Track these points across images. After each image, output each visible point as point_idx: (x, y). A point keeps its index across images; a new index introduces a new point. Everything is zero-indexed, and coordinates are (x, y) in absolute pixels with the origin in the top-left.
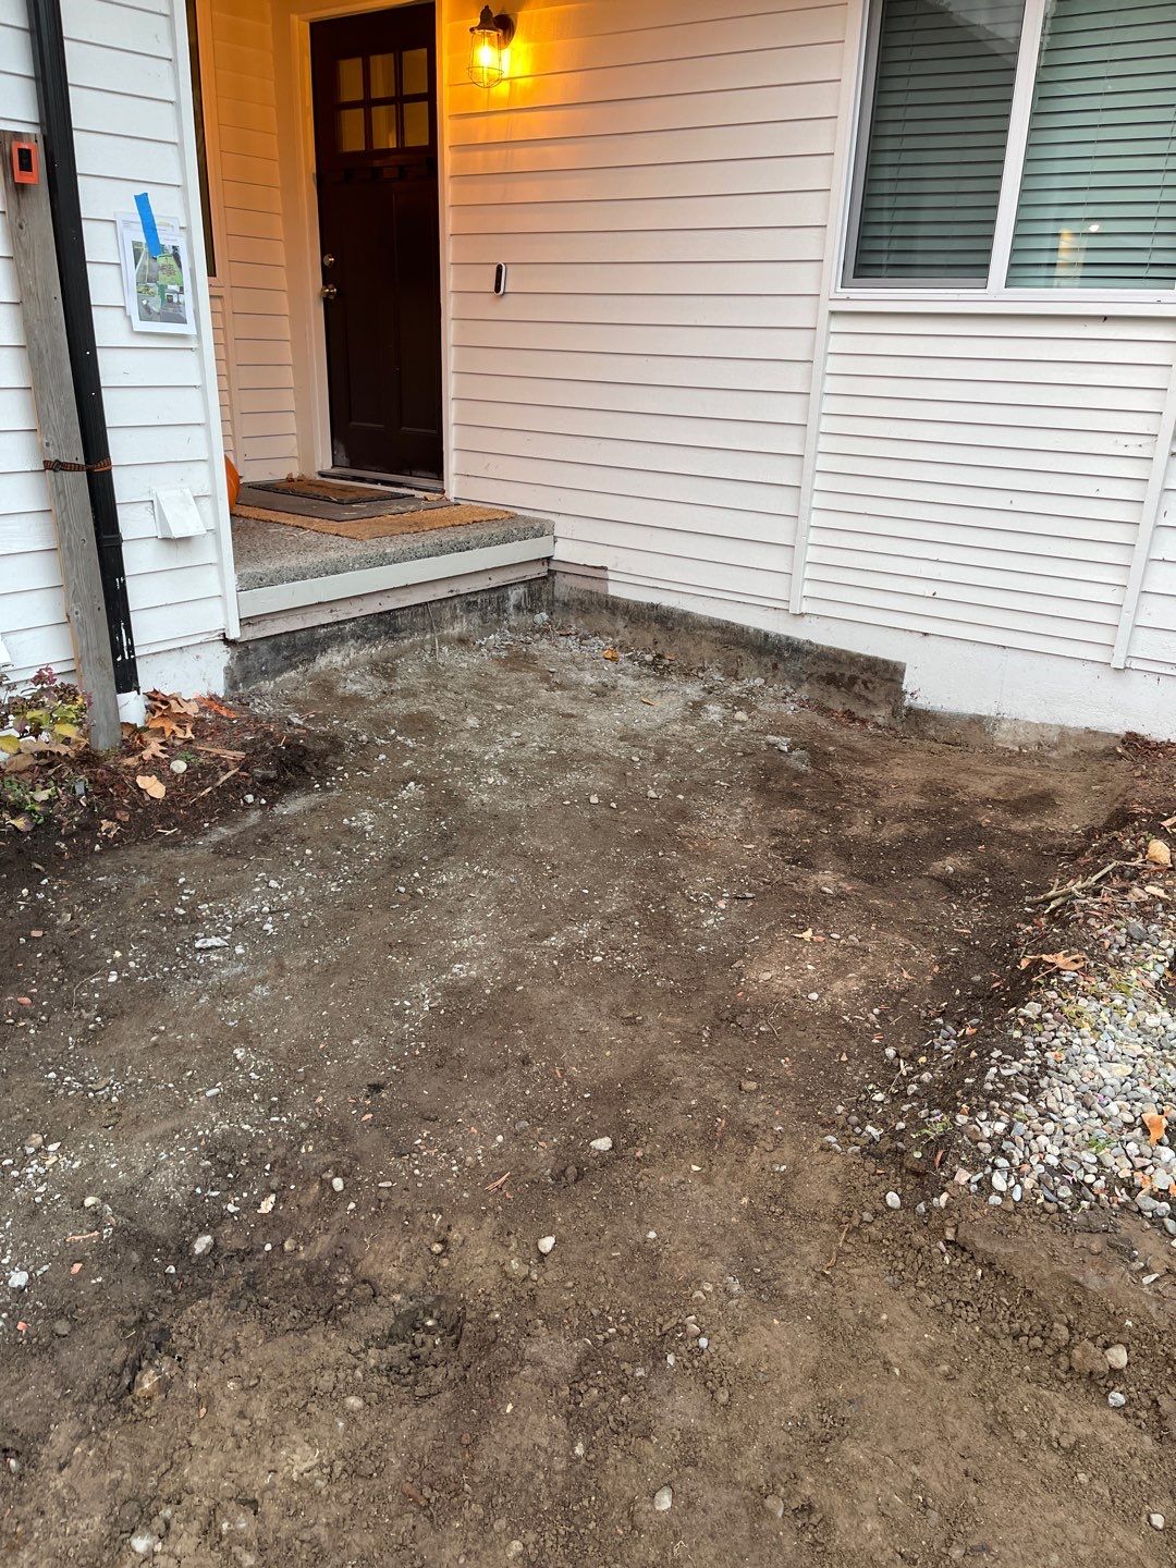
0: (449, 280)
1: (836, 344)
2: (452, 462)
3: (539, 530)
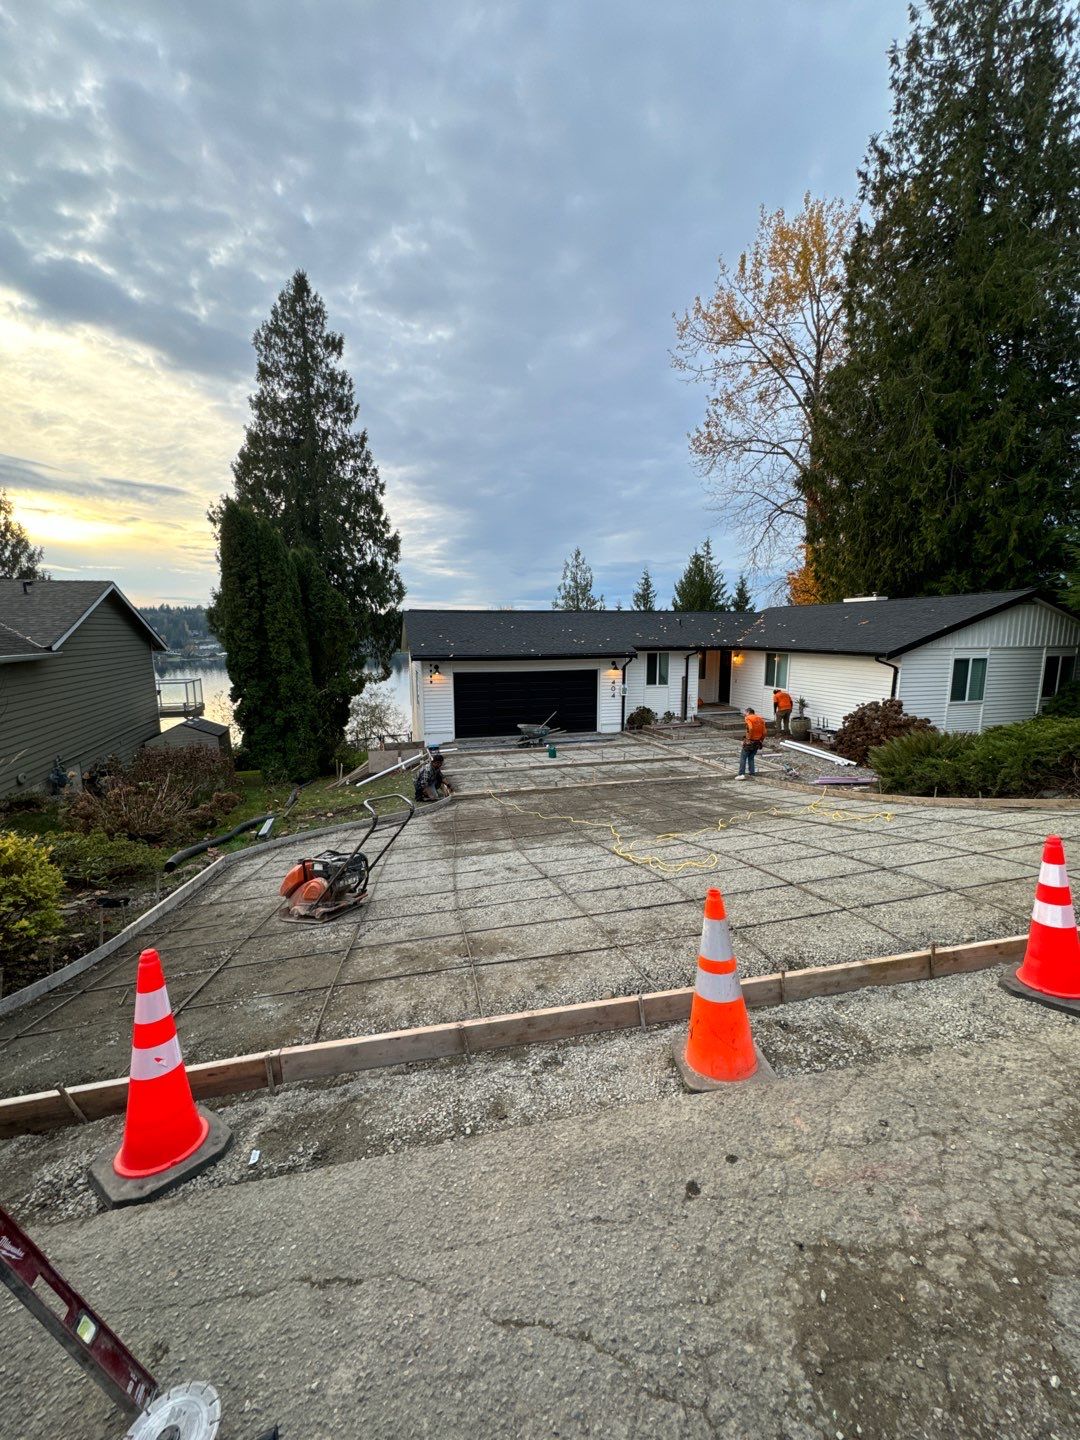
0: (731, 681)
1: (764, 691)
2: (731, 701)
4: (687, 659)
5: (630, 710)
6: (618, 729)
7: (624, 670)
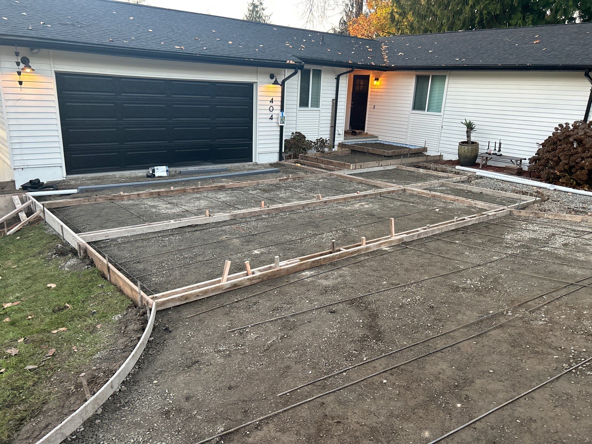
0: (368, 106)
1: (411, 116)
2: (366, 129)
3: (377, 137)
4: (338, 79)
5: (287, 135)
6: (275, 158)
7: (283, 84)
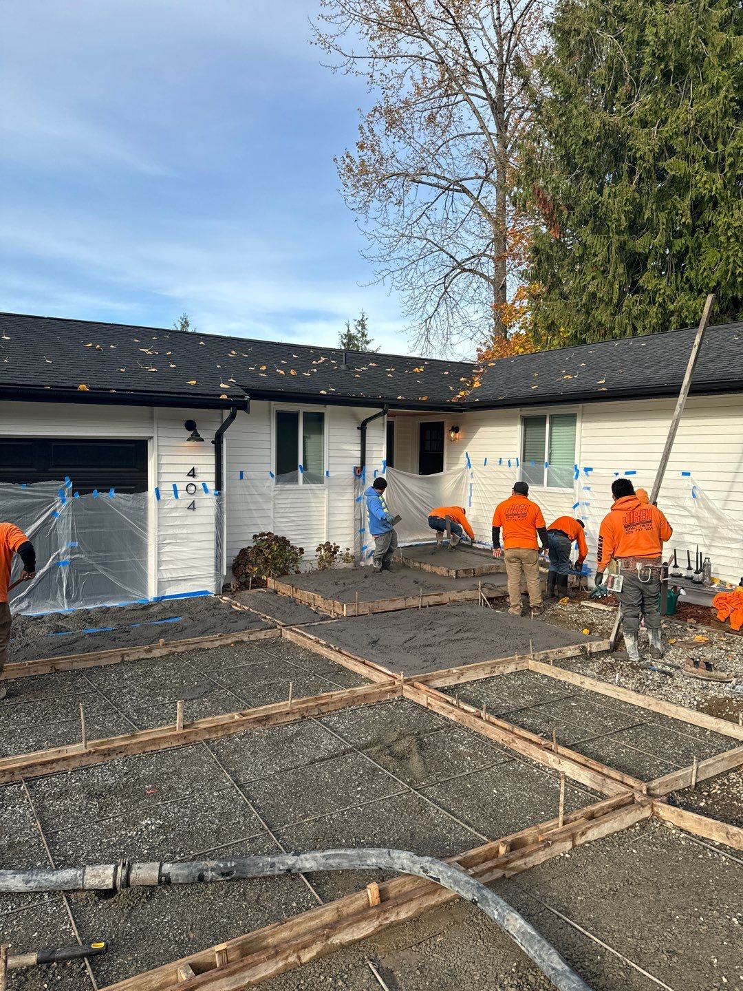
4: (363, 428)
5: (238, 538)
7: (218, 442)
